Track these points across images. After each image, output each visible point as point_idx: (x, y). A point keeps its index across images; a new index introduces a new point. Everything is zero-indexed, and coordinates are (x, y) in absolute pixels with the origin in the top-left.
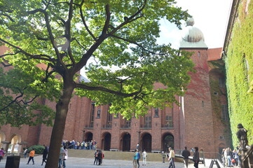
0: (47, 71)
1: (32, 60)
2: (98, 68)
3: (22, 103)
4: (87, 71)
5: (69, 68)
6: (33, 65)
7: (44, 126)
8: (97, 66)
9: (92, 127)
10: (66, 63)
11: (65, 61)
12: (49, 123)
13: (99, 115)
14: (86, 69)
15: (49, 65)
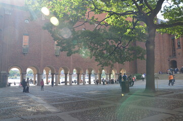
0: (133, 22)
1: (122, 17)
2: (172, 8)
3: (122, 48)
4: (163, 13)
5: (148, 15)
6: (123, 20)
7: (139, 61)
8: (171, 7)
9: (175, 56)
10: (145, 12)
11: (144, 11)
12: (142, 57)
13: (179, 46)
14: (162, 12)
15: (134, 17)
